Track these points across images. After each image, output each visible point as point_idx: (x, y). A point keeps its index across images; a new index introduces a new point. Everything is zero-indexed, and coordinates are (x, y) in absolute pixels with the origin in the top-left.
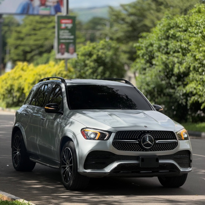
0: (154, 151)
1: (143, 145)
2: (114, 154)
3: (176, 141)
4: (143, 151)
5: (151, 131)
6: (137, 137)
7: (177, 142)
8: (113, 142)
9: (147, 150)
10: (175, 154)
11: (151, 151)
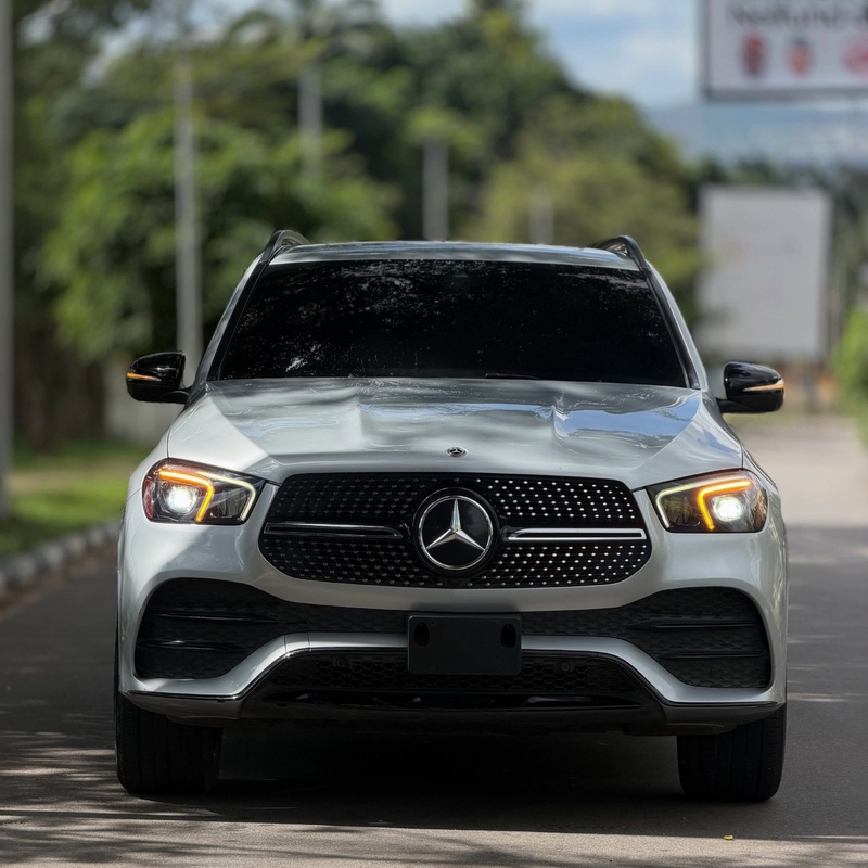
0: (496, 585)
1: (430, 551)
2: (272, 601)
3: (639, 535)
4: (430, 584)
5: (488, 478)
6: (399, 508)
7: (648, 541)
8: (262, 536)
9: (452, 581)
10: (635, 608)
11: (480, 584)
